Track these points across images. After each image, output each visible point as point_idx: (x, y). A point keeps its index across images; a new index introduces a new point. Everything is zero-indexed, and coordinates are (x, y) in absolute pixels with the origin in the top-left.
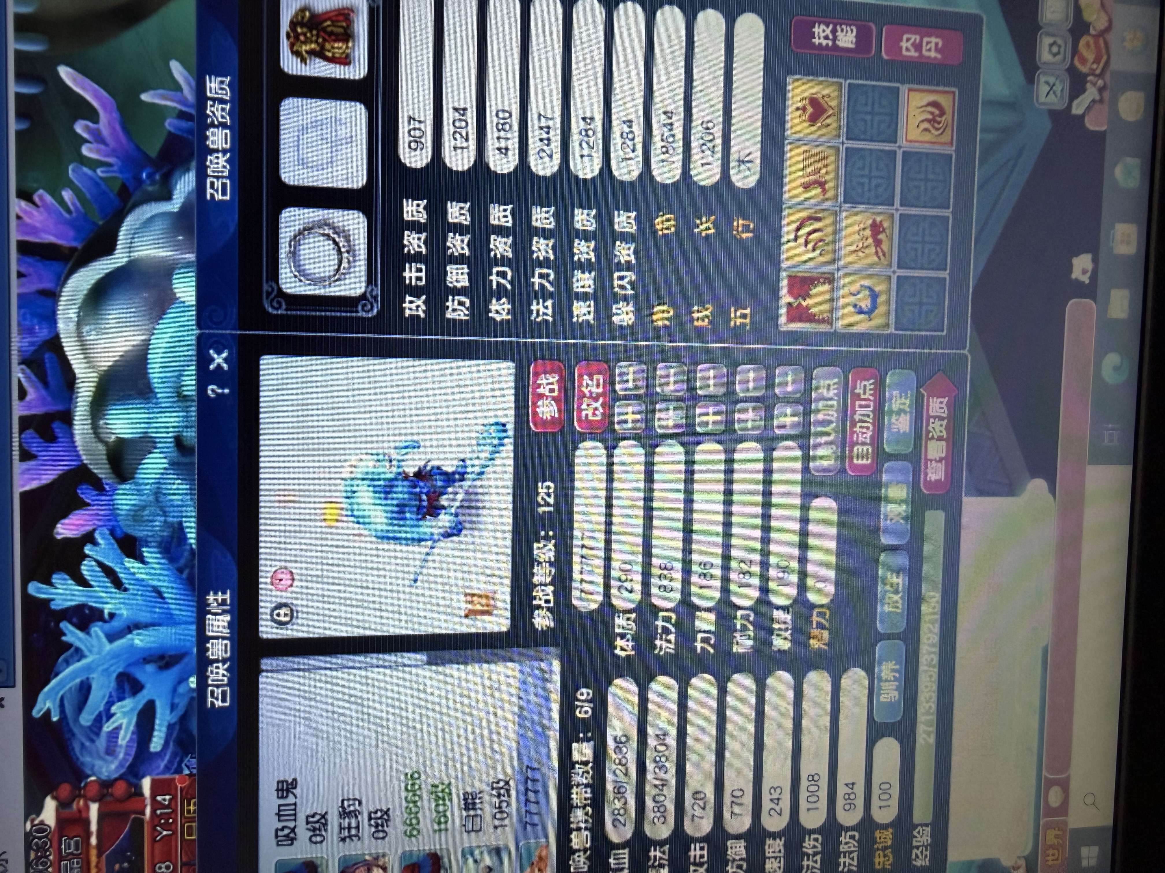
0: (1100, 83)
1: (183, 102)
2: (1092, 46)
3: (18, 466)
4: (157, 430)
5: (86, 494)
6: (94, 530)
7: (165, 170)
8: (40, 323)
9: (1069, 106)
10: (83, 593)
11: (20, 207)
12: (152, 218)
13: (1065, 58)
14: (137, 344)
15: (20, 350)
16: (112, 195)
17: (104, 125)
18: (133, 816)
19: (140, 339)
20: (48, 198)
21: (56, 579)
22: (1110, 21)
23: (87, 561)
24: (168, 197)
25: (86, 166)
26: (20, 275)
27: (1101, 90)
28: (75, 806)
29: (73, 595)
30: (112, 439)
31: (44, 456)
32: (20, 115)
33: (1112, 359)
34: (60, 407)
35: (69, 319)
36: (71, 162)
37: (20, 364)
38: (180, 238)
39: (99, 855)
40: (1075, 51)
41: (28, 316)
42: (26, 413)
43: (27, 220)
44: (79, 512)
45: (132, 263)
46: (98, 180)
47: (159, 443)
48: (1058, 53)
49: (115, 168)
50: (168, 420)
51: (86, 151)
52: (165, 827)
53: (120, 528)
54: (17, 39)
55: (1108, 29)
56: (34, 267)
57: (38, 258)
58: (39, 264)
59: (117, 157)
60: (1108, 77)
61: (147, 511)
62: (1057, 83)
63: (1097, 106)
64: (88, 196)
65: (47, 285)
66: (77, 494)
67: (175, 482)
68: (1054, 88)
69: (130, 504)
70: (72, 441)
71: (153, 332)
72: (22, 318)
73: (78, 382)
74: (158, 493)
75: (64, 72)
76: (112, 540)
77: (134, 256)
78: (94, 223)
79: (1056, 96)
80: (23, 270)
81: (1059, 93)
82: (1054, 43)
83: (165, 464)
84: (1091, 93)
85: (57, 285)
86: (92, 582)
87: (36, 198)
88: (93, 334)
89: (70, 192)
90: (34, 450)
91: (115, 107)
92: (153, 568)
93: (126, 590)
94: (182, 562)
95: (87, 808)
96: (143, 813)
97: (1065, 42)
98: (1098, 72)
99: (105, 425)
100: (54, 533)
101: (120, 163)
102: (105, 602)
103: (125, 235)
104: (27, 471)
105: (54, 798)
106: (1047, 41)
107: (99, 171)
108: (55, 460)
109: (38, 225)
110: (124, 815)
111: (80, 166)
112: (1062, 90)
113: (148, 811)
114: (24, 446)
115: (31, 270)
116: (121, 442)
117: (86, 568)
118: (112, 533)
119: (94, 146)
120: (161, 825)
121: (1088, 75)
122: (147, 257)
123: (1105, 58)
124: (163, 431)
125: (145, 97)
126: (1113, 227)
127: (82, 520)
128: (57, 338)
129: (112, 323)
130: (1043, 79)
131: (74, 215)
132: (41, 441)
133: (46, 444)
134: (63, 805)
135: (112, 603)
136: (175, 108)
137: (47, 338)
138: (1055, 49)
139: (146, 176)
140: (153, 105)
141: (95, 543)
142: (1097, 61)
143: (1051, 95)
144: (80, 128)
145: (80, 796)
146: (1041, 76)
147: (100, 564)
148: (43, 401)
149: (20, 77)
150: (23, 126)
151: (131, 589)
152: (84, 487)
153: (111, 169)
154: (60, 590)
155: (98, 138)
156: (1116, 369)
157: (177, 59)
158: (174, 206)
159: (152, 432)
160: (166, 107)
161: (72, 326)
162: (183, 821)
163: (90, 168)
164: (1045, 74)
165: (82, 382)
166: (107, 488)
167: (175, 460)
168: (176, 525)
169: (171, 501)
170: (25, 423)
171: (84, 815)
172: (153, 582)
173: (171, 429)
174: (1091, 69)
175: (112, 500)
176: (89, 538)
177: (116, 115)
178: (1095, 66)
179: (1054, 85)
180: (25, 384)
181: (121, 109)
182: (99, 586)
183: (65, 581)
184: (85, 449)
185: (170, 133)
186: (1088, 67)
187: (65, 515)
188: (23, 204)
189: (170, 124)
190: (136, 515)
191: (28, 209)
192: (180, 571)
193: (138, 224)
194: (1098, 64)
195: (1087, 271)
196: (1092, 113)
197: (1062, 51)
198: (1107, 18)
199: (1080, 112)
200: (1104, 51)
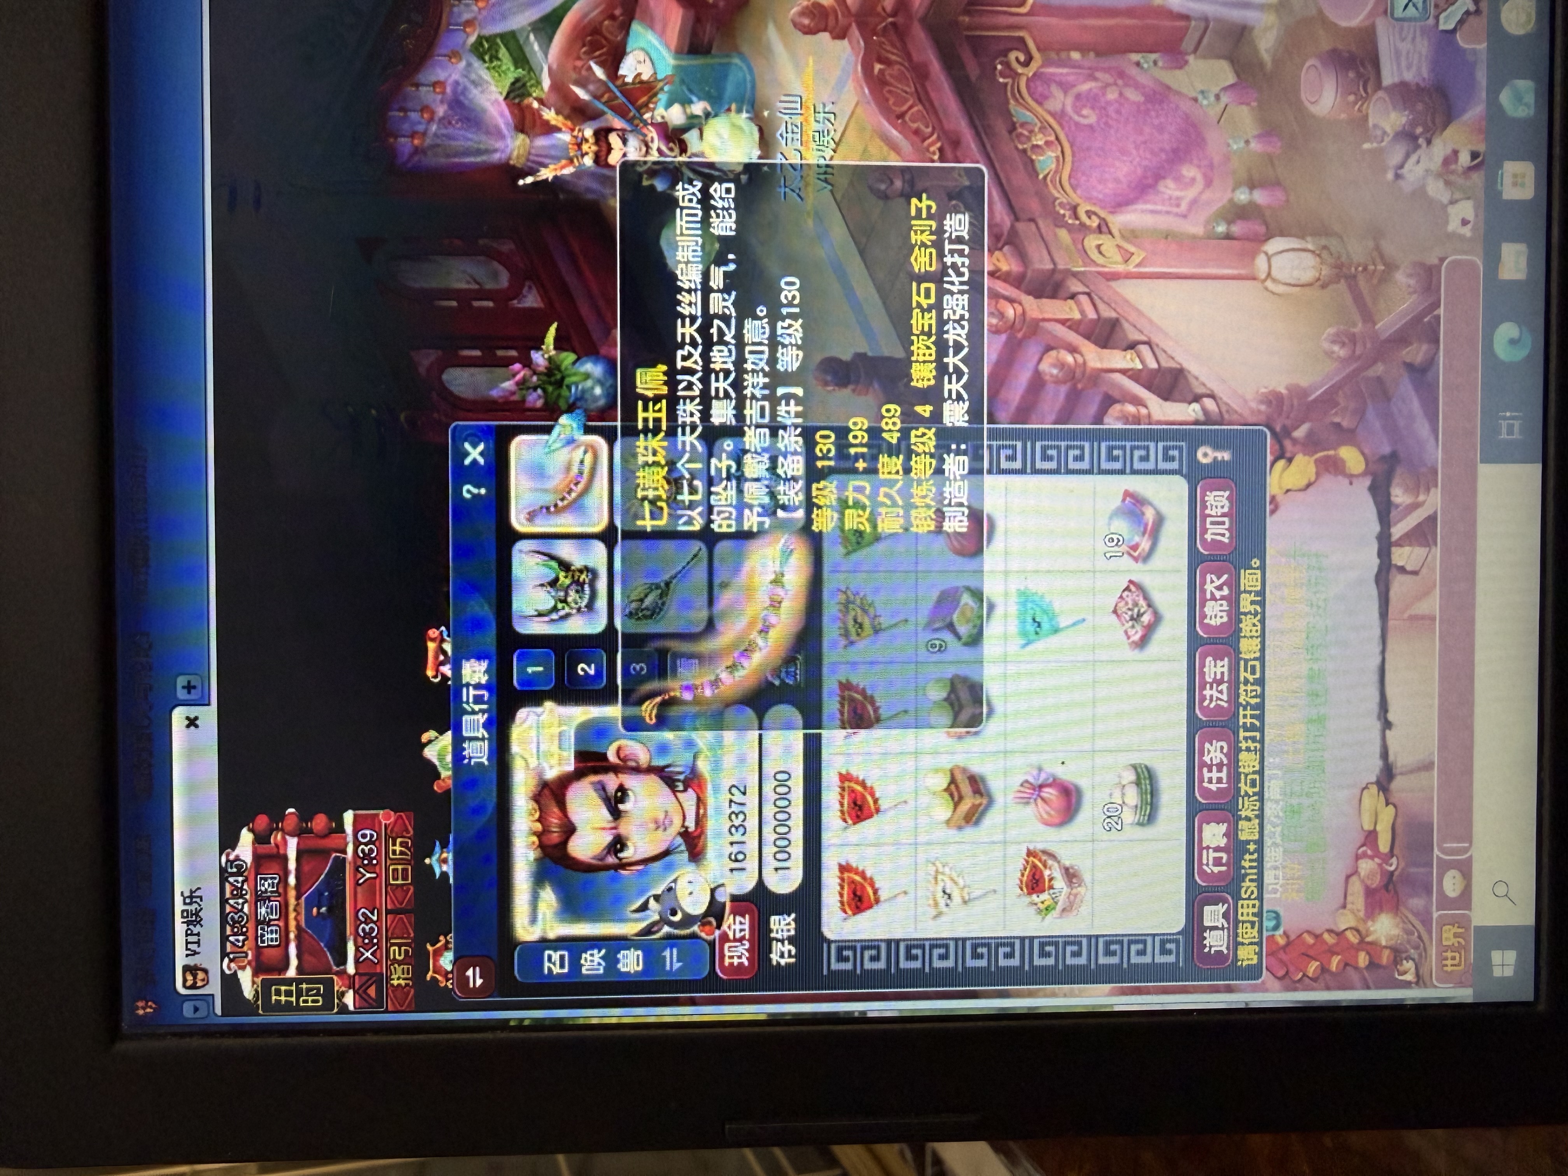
9: (1436, 22)
18: (334, 855)
28: (272, 841)
39: (298, 898)
52: (370, 868)
63: (1471, 19)
95: (285, 842)
96: (345, 852)
105: (249, 830)
110: (325, 853)
113: (350, 849)
120: (364, 866)
126: (1503, 165)
134: (260, 839)
145: (277, 829)
162: (389, 862)
171: (282, 852)
195: (1468, 222)
196: (1465, 27)
199: (1450, 27)
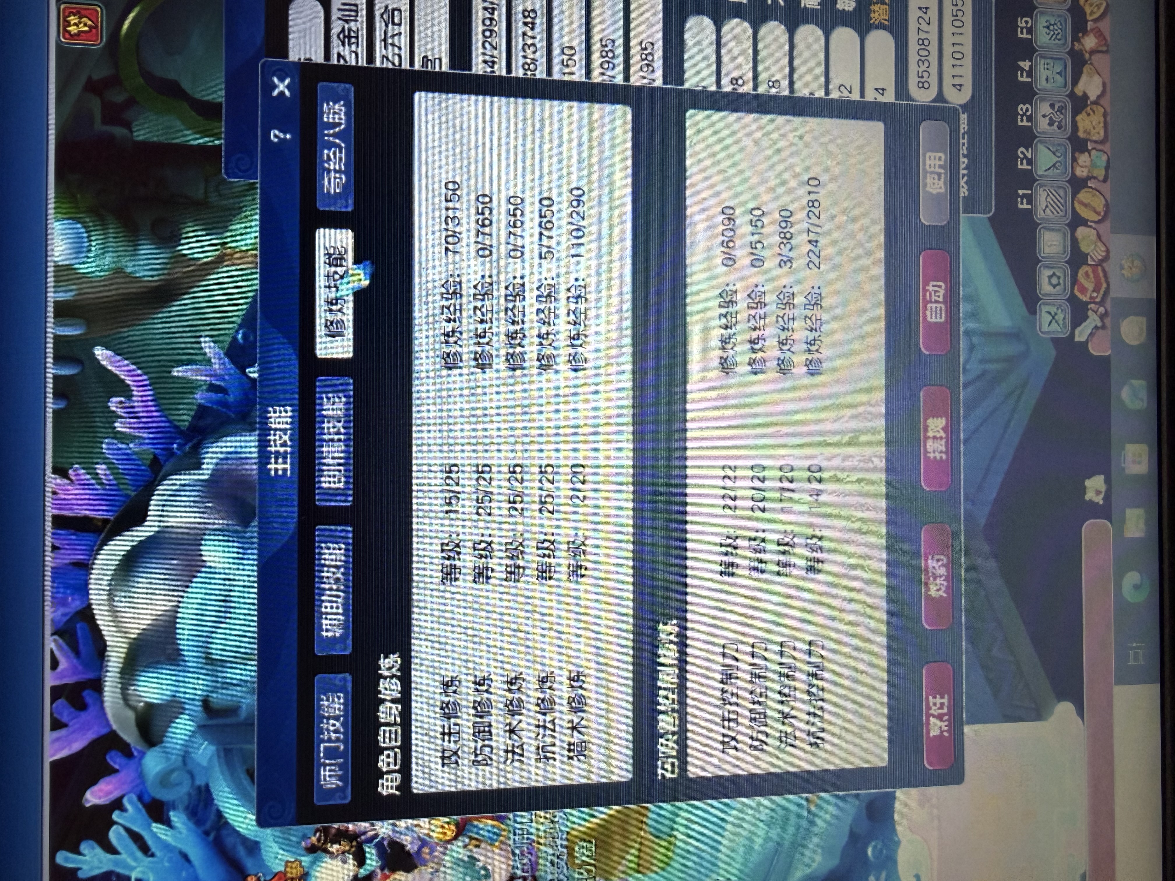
0: (1102, 310)
1: (213, 374)
2: (1092, 275)
3: (48, 735)
4: (185, 694)
5: (115, 760)
6: (122, 797)
7: (195, 441)
8: (72, 595)
9: (1072, 335)
10: (110, 860)
11: (56, 483)
12: (182, 487)
13: (1065, 289)
14: (167, 611)
15: (53, 621)
16: (143, 468)
17: (137, 401)
19: (169, 605)
20: (83, 474)
21: (84, 847)
22: (1108, 251)
23: (114, 827)
24: (198, 466)
25: (119, 441)
26: (55, 548)
27: (1102, 317)
29: (101, 862)
30: (142, 704)
31: (74, 724)
32: (58, 395)
33: (1132, 578)
34: (91, 675)
35: (101, 589)
36: (105, 438)
37: (53, 634)
38: (209, 505)
40: (1075, 281)
41: (62, 589)
42: (57, 683)
43: (62, 495)
44: (107, 779)
45: (162, 531)
46: (130, 453)
47: (187, 706)
48: (1059, 284)
49: (148, 441)
50: (196, 684)
51: (119, 426)
53: (148, 793)
54: (56, 325)
55: (1106, 258)
56: (68, 538)
57: (72, 531)
58: (73, 537)
59: (151, 431)
60: (1108, 304)
61: (175, 775)
62: (1059, 312)
63: (1100, 332)
64: (121, 469)
65: (81, 557)
66: (106, 760)
67: (201, 745)
68: (1056, 317)
69: (158, 768)
70: (102, 708)
71: (182, 597)
72: (55, 591)
73: (109, 650)
74: (186, 757)
75: (101, 354)
76: (140, 806)
77: (165, 524)
78: (127, 496)
79: (1059, 325)
80: (57, 544)
81: (1061, 322)
82: (1054, 274)
83: (192, 727)
84: (1093, 320)
85: (90, 557)
86: (119, 849)
87: (71, 474)
88: (124, 602)
89: (104, 466)
90: (65, 719)
91: (148, 384)
92: (180, 832)
93: (153, 855)
94: (208, 825)
97: (1063, 273)
98: (1098, 300)
99: (134, 690)
100: (83, 801)
101: (152, 437)
102: (133, 869)
103: (156, 504)
104: (57, 740)
106: (1046, 273)
107: (131, 445)
108: (84, 728)
109: (72, 499)
111: (114, 441)
112: (1064, 319)
114: (55, 715)
115: (65, 543)
116: (150, 706)
117: (115, 835)
118: (140, 798)
119: (127, 421)
121: (1088, 303)
122: (178, 526)
123: (1104, 285)
124: (191, 694)
125: (176, 372)
126: (1123, 448)
127: (110, 787)
128: (89, 607)
129: (141, 591)
130: (1045, 309)
131: (107, 488)
132: (72, 710)
133: (77, 713)
135: (138, 869)
136: (205, 381)
137: (79, 608)
138: (1054, 281)
139: (177, 447)
140: (184, 379)
141: (123, 809)
142: (1096, 289)
143: (1054, 325)
144: (114, 404)
146: (1042, 306)
147: (128, 830)
148: (74, 670)
149: (58, 359)
150: (61, 406)
151: (158, 854)
152: (113, 753)
153: (144, 442)
154: (87, 858)
155: (132, 413)
156: (1136, 587)
157: (208, 335)
158: (204, 474)
159: (180, 695)
160: (197, 380)
161: (104, 595)
163: (124, 442)
164: (1045, 304)
165: (113, 649)
166: (135, 753)
167: (202, 723)
168: (203, 788)
169: (198, 764)
170: (57, 692)
172: (179, 845)
173: (199, 692)
174: (1091, 298)
175: (140, 764)
176: (117, 804)
177: (149, 391)
178: (1095, 295)
179: (1056, 314)
180: (57, 653)
181: (153, 384)
182: (126, 853)
183: (93, 848)
184: (114, 716)
185: (200, 406)
186: (1088, 295)
187: (94, 783)
188: (59, 479)
189: (200, 397)
190: (164, 780)
191: (63, 484)
192: (207, 833)
193: (169, 493)
194: (1098, 292)
195: (1100, 492)
196: (1095, 339)
197: (1061, 281)
198: (1103, 249)
199: (1083, 339)
200: (1103, 280)
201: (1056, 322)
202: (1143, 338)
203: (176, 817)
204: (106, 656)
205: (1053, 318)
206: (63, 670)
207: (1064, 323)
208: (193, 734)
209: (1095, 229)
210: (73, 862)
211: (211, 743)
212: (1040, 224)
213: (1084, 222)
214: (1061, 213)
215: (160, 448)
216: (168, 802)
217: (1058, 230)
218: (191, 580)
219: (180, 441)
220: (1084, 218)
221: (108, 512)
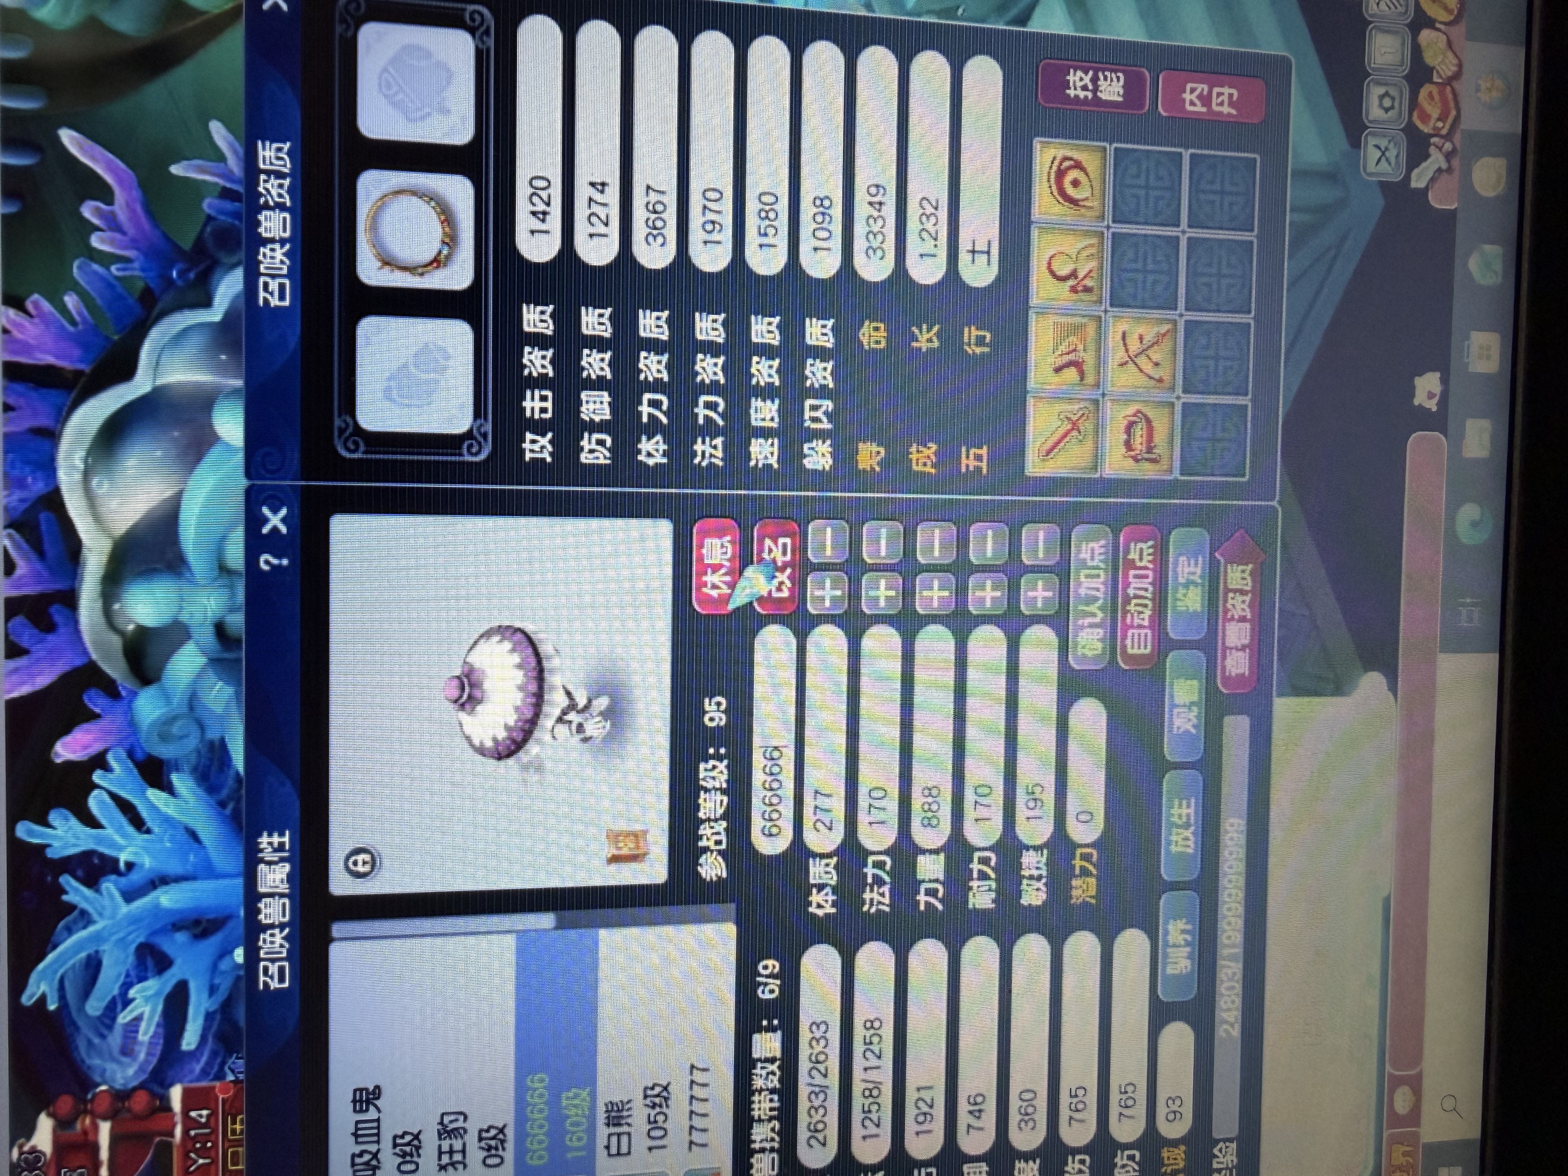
0: (1448, 146)
1: (228, 175)
2: (1437, 97)
4: (191, 614)
5: (95, 701)
6: (106, 751)
7: (202, 267)
8: (33, 472)
9: (1408, 178)
10: (91, 836)
11: (7, 317)
12: (185, 332)
13: (1400, 113)
14: (165, 500)
16: (131, 301)
17: (120, 207)
18: (158, 1139)
19: (168, 494)
20: (46, 306)
21: (54, 817)
22: (1460, 66)
23: (96, 792)
24: (207, 303)
25: (96, 262)
26: (7, 408)
27: (1449, 156)
28: (78, 1126)
29: (78, 838)
30: (131, 627)
31: (39, 651)
32: (8, 194)
33: (1469, 512)
34: (60, 585)
35: (73, 467)
36: (77, 257)
37: (6, 527)
38: (223, 357)
40: (1414, 103)
41: (18, 463)
42: (14, 593)
43: (16, 334)
44: (85, 726)
45: (158, 392)
46: (112, 280)
47: (196, 632)
48: (1392, 107)
49: (136, 265)
50: (205, 601)
51: (96, 242)
52: (202, 1153)
53: (142, 748)
54: (4, 94)
55: (1457, 76)
56: (26, 397)
57: (31, 385)
58: (33, 394)
59: (138, 249)
60: (1457, 137)
61: (179, 723)
62: (1391, 145)
63: (1445, 177)
64: (99, 301)
65: (44, 421)
66: (83, 702)
67: (215, 685)
68: (1387, 154)
69: (155, 715)
70: (77, 632)
71: (185, 483)
72: (9, 465)
73: (85, 551)
74: (193, 701)
75: (67, 137)
76: (131, 765)
77: (160, 382)
78: (107, 338)
79: (1390, 164)
80: (11, 401)
81: (1393, 161)
82: (1387, 94)
83: (202, 660)
84: (1436, 159)
85: (57, 421)
86: (103, 821)
87: (29, 306)
88: (106, 485)
89: (75, 297)
90: (25, 642)
91: (136, 184)
92: (187, 802)
93: (148, 831)
94: (225, 793)
95: (96, 1128)
96: (172, 1134)
97: (1400, 92)
98: (1444, 132)
99: (121, 608)
100: (52, 755)
101: (142, 258)
102: (121, 848)
103: (149, 353)
104: (16, 670)
105: (50, 1115)
106: (1377, 91)
107: (113, 268)
108: (53, 655)
109: (32, 342)
110: (145, 1138)
111: (88, 261)
112: (1397, 156)
113: (178, 1131)
114: (12, 637)
115: (22, 402)
116: (143, 631)
117: (96, 803)
118: (131, 754)
119: (108, 234)
120: (196, 1151)
121: (1431, 136)
122: (180, 384)
123: (1453, 113)
124: (198, 617)
125: (176, 169)
126: (1468, 338)
127: (90, 737)
128: (56, 493)
129: (131, 472)
130: (1372, 141)
131: (80, 327)
132: (36, 631)
133: (42, 635)
134: (62, 1124)
135: (130, 849)
136: (216, 184)
137: (43, 492)
138: (1387, 103)
139: (178, 274)
140: (186, 179)
141: (107, 768)
142: (1442, 118)
143: (1383, 163)
144: (88, 211)
145: (86, 1112)
146: (1369, 138)
147: (114, 797)
148: (37, 577)
149: (8, 144)
150: (13, 209)
151: (156, 830)
152: (93, 692)
153: (129, 265)
154: (59, 832)
155: (113, 224)
156: (1474, 524)
157: (219, 120)
158: (215, 314)
159: (184, 617)
160: (204, 182)
161: (78, 477)
162: (227, 1145)
163: (102, 264)
164: (1374, 134)
165: (90, 550)
166: (124, 693)
167: (215, 656)
168: (217, 743)
169: (210, 711)
170: (13, 606)
171: (91, 1137)
172: (185, 820)
173: (210, 614)
174: (1435, 128)
175: (130, 708)
176: (99, 761)
177: (136, 193)
178: (1440, 124)
179: (1387, 149)
180: (13, 554)
181: (143, 185)
182: (112, 826)
183: (67, 819)
184: (93, 640)
185: (209, 218)
186: (1431, 124)
187: (67, 731)
188: (12, 313)
189: (210, 206)
190: (163, 730)
191: (18, 319)
192: (222, 804)
193: (166, 339)
194: (1444, 122)
195: (1435, 395)
196: (1437, 185)
197: (1396, 104)
198: (1455, 61)
199: (1421, 185)
200: (1452, 104)
201: (1387, 160)
202: (1501, 189)
203: (180, 781)
204: (81, 561)
205: (1383, 153)
206: (21, 578)
207: (1397, 162)
208: (203, 670)
209: (1445, 33)
210: (41, 836)
211: (227, 683)
212: (1371, 22)
213: (1430, 23)
214: (1401, 9)
215: (152, 274)
216: (169, 761)
217: (1395, 33)
218: (198, 458)
219: (181, 266)
220: (1429, 17)
221: (81, 361)
